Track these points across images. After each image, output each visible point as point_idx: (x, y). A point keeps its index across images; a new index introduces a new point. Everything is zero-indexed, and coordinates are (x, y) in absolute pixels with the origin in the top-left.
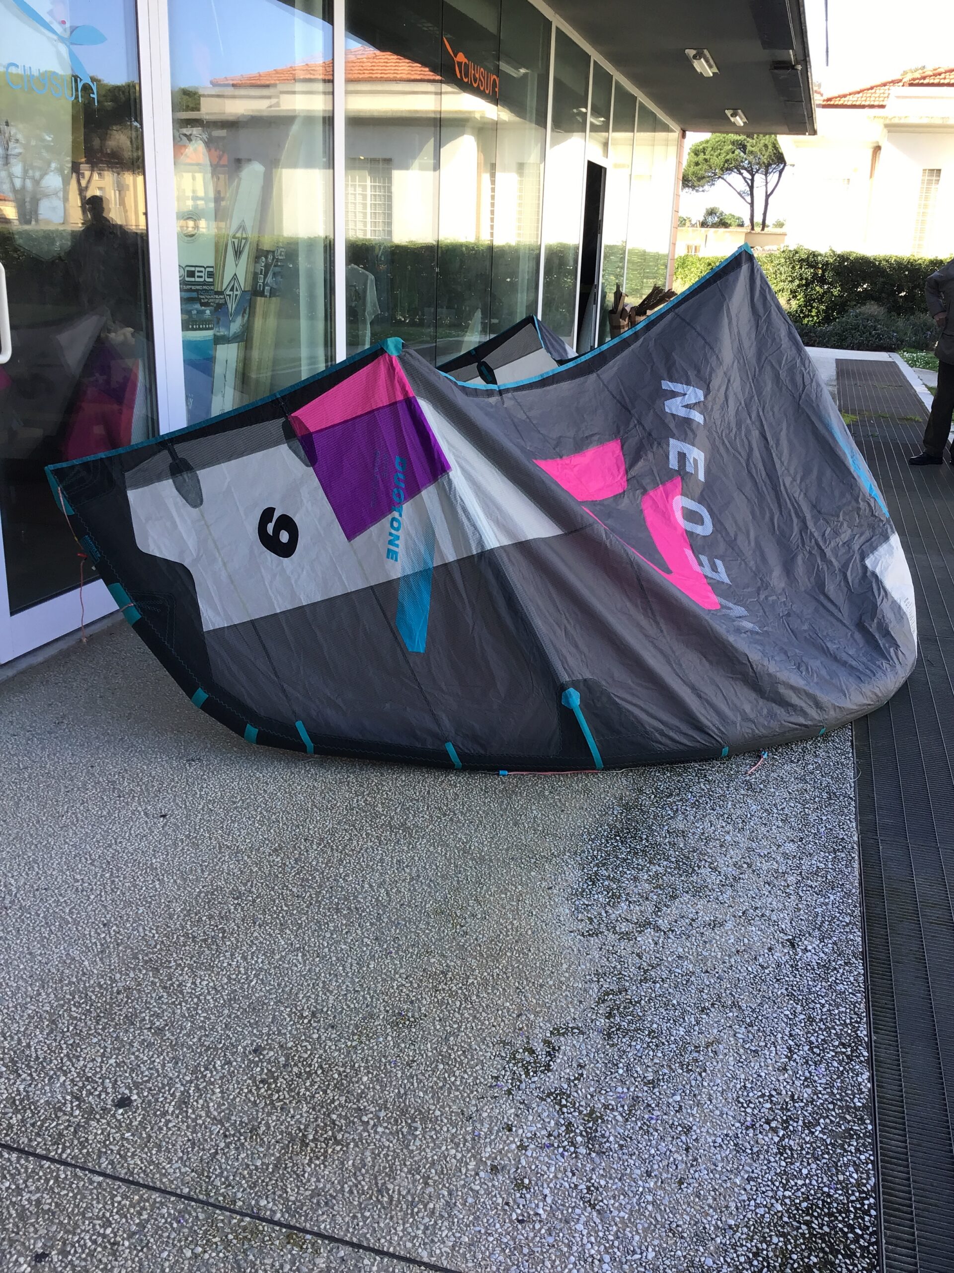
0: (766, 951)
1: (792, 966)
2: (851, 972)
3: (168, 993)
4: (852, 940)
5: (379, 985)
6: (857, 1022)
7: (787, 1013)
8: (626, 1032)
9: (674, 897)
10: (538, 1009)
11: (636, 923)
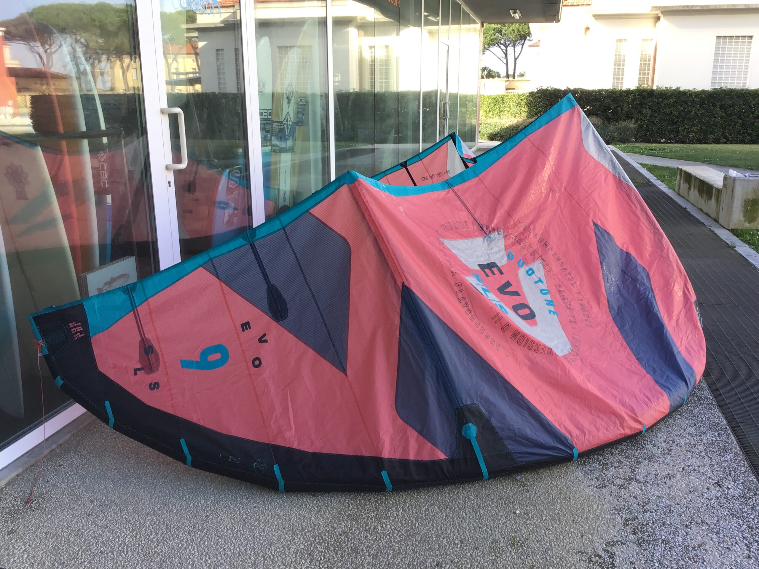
0: (706, 490)
1: (725, 498)
3: (369, 533)
4: (752, 481)
5: (492, 523)
7: (736, 525)
8: (649, 542)
9: (639, 463)
10: (591, 532)
11: (624, 479)
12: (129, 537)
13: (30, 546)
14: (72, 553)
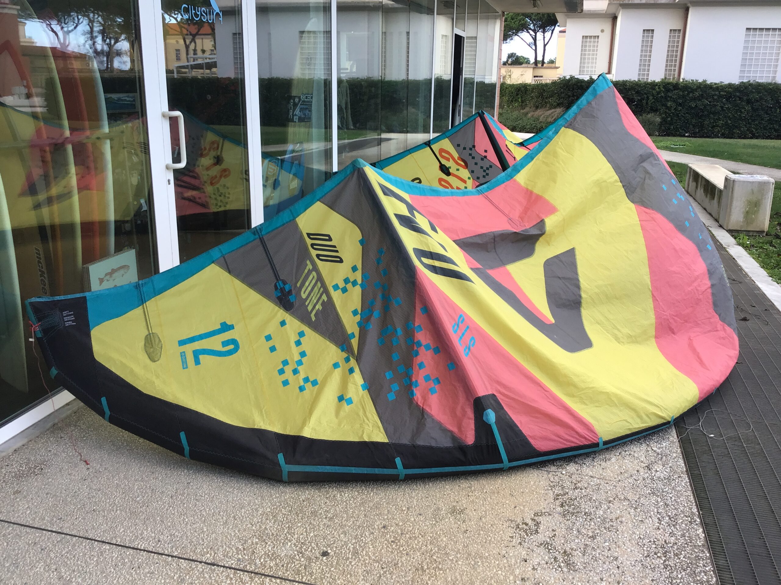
0: (636, 472)
1: (651, 479)
2: (682, 481)
4: (679, 465)
6: (690, 505)
7: (654, 502)
8: (573, 514)
10: (524, 504)
12: (118, 498)
13: (33, 504)
14: (69, 510)
